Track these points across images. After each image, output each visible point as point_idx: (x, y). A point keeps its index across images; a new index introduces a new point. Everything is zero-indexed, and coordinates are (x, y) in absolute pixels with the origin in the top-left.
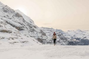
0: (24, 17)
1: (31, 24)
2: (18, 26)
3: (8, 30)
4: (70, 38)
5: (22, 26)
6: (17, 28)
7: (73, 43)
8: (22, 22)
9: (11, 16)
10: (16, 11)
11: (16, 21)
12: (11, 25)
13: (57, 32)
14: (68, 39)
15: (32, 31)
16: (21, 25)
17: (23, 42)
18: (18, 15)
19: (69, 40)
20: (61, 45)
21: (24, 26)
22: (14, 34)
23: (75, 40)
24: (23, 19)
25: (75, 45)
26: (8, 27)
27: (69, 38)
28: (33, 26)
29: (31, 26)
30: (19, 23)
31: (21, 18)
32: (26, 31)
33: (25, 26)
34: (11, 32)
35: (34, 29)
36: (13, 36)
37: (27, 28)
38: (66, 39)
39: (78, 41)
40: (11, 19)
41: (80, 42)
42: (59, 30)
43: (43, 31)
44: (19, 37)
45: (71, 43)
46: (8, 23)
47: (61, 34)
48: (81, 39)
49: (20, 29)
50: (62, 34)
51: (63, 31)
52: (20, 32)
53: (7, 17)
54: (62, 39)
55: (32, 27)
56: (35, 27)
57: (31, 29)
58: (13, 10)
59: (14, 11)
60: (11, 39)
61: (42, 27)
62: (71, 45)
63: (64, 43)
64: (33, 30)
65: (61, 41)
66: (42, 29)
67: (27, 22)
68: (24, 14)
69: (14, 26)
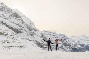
0: (23, 18)
1: (31, 26)
2: (15, 28)
3: (3, 32)
5: (20, 28)
6: (14, 29)
7: (77, 50)
8: (20, 24)
9: (7, 15)
10: (13, 11)
12: (7, 26)
13: (60, 37)
14: (71, 45)
15: (31, 35)
16: (20, 26)
17: (21, 47)
18: (16, 15)
19: (73, 46)
20: (64, 51)
22: (11, 37)
23: (79, 46)
24: (22, 20)
25: (78, 51)
26: (4, 29)
27: (72, 44)
28: (33, 29)
29: (31, 28)
30: (17, 24)
31: (20, 19)
32: (24, 35)
33: (23, 29)
34: (7, 35)
35: (35, 32)
36: (9, 40)
37: (25, 30)
38: (69, 45)
39: (82, 47)
40: (7, 19)
41: (84, 49)
42: (62, 35)
43: (45, 35)
44: (16, 40)
46: (4, 24)
47: (64, 39)
48: (86, 45)
49: (17, 31)
50: (65, 39)
51: (66, 36)
52: (18, 35)
53: (3, 16)
54: (65, 44)
55: (31, 30)
56: (35, 30)
57: (31, 32)
58: (10, 9)
59: (12, 11)
60: (6, 43)
61: (44, 31)
62: (74, 51)
63: (67, 49)
64: (33, 34)
65: (64, 47)
66: (43, 33)
67: (26, 24)
68: (23, 15)
69: (10, 28)
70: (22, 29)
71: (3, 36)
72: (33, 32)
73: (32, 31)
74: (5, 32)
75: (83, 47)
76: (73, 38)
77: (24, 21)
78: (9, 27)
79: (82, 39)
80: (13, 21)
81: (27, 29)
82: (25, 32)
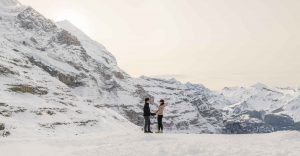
0: (83, 44)
1: (107, 65)
2: (66, 74)
3: (34, 86)
4: (231, 110)
5: (77, 72)
6: (62, 77)
7: (240, 127)
8: (78, 60)
9: (44, 41)
10: (59, 27)
11: (61, 58)
12: (46, 68)
13: (189, 92)
14: (224, 114)
15: (109, 90)
16: (77, 68)
17: (83, 123)
18: (66, 38)
19: (229, 116)
20: (203, 132)
21: (84, 72)
22: (56, 98)
23: (247, 117)
24: (83, 52)
25: (245, 132)
26: (36, 77)
27: (227, 112)
28: (114, 72)
29: (107, 72)
30: (70, 63)
31: (77, 47)
32: (90, 90)
33: (88, 74)
34: (46, 93)
35: (118, 81)
36: (51, 105)
37: (93, 78)
38: (217, 114)
39: (256, 120)
40: (43, 50)
41: (261, 124)
42: (196, 86)
43: (145, 89)
44: (69, 107)
45: (234, 128)
46: (36, 64)
47: (200, 97)
48: (267, 113)
49: (72, 82)
50: (205, 99)
51: (207, 90)
52: (75, 91)
53: (32, 44)
54: (205, 113)
55: (108, 77)
56: (120, 76)
57: (107, 81)
58: (49, 21)
59: (54, 26)
60: (44, 113)
61: (143, 77)
62: (232, 132)
63: (211, 128)
64: (114, 87)
65: (202, 120)
66: (142, 83)
67: (94, 61)
68: (85, 36)
69: (54, 73)
70: (83, 76)
71: (36, 96)
72: (115, 82)
73: (111, 80)
74: (39, 84)
75: (260, 118)
76: (229, 95)
77: (89, 52)
78: (49, 72)
79: (256, 96)
80: (58, 53)
81: (97, 76)
82: (91, 83)
